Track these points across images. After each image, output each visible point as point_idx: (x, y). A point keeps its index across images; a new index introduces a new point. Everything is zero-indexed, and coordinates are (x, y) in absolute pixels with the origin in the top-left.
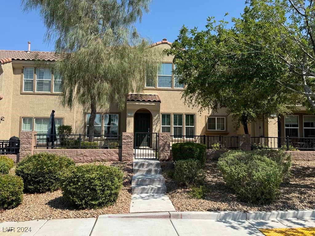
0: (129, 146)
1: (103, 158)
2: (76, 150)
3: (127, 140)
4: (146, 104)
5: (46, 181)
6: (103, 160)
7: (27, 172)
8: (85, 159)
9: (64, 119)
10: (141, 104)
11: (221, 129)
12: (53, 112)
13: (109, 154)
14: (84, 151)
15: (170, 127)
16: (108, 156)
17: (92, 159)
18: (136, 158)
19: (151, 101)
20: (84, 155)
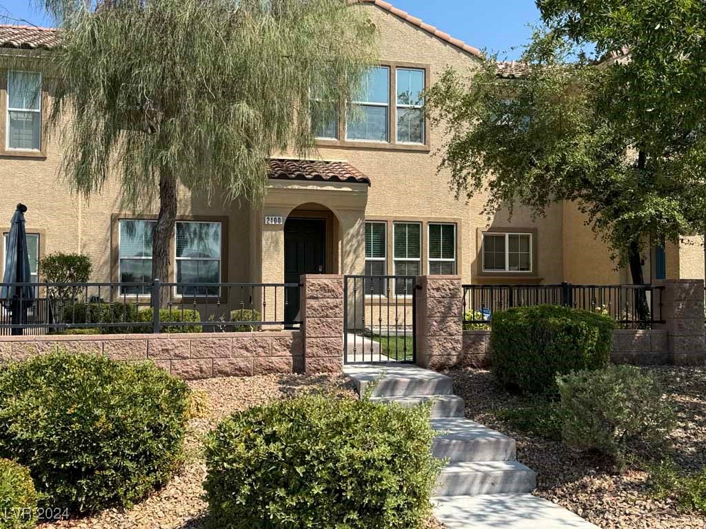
0: (330, 320)
1: (242, 365)
2: (145, 335)
3: (322, 302)
4: (324, 188)
5: (102, 468)
6: (240, 369)
7: (26, 435)
8: (178, 366)
9: (44, 235)
10: (310, 187)
11: (521, 269)
12: (22, 209)
13: (260, 350)
14: (174, 341)
15: (383, 261)
16: (258, 355)
17: (204, 367)
18: (348, 361)
19: (340, 181)
20: (176, 355)
